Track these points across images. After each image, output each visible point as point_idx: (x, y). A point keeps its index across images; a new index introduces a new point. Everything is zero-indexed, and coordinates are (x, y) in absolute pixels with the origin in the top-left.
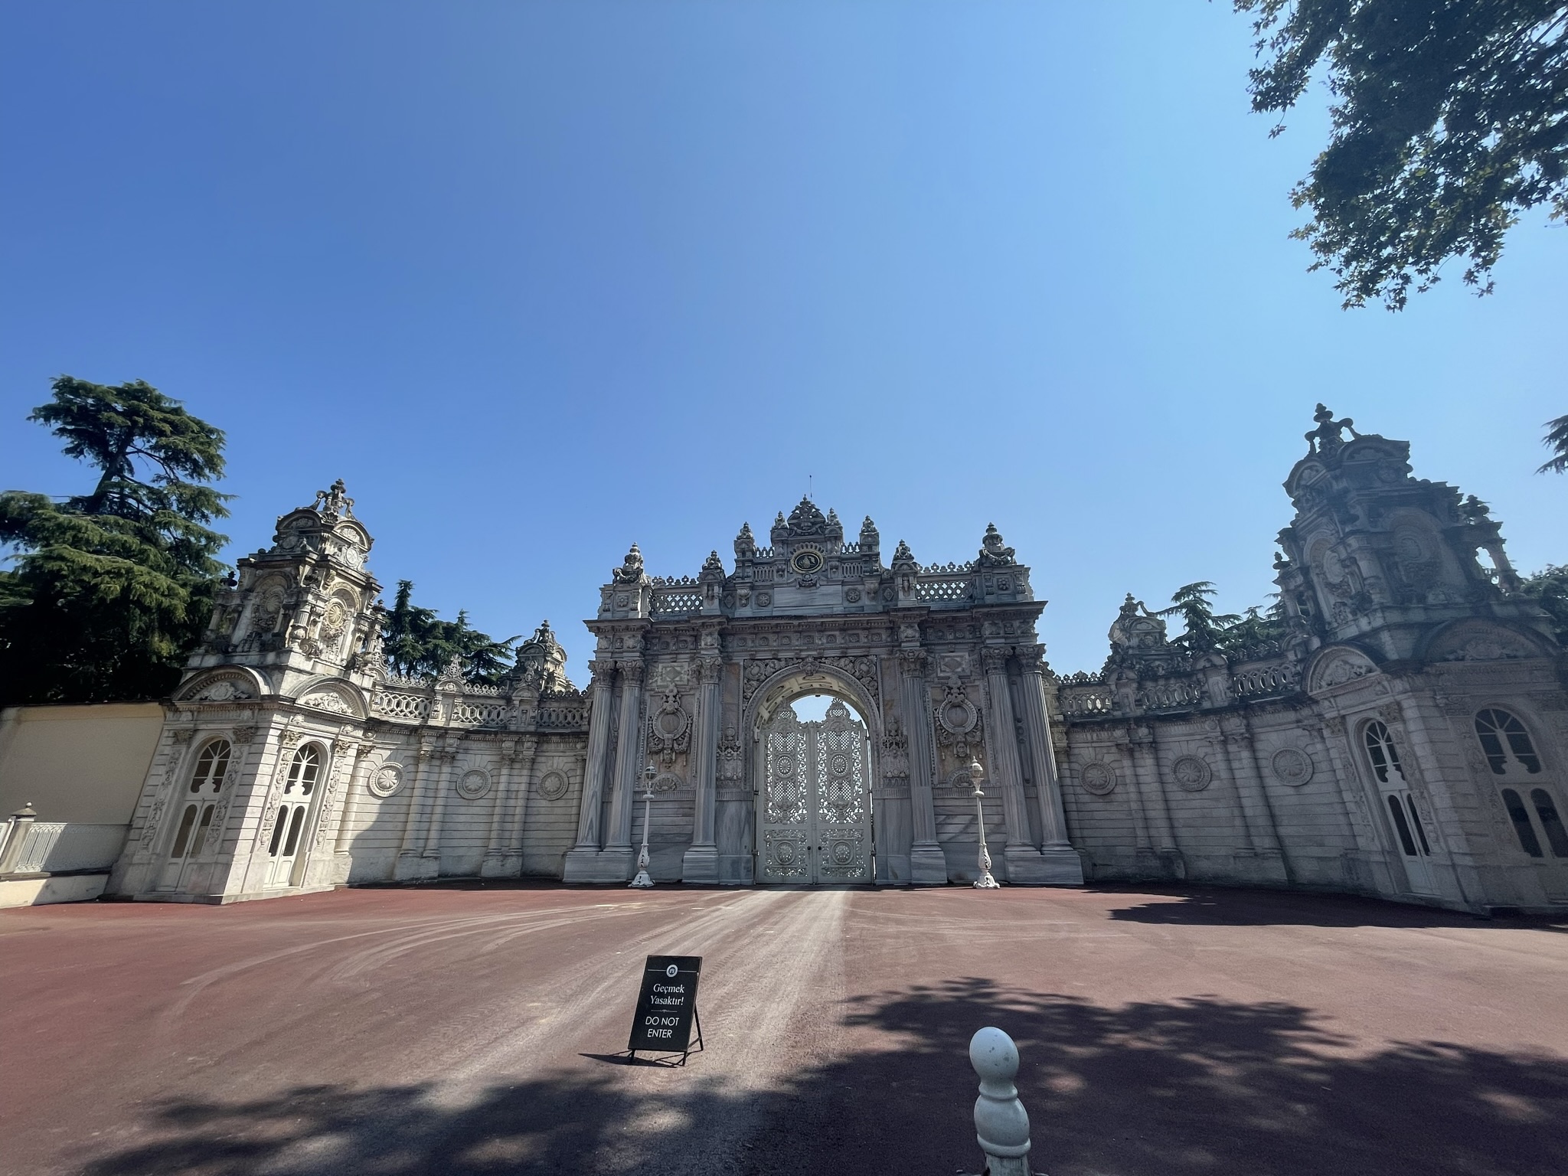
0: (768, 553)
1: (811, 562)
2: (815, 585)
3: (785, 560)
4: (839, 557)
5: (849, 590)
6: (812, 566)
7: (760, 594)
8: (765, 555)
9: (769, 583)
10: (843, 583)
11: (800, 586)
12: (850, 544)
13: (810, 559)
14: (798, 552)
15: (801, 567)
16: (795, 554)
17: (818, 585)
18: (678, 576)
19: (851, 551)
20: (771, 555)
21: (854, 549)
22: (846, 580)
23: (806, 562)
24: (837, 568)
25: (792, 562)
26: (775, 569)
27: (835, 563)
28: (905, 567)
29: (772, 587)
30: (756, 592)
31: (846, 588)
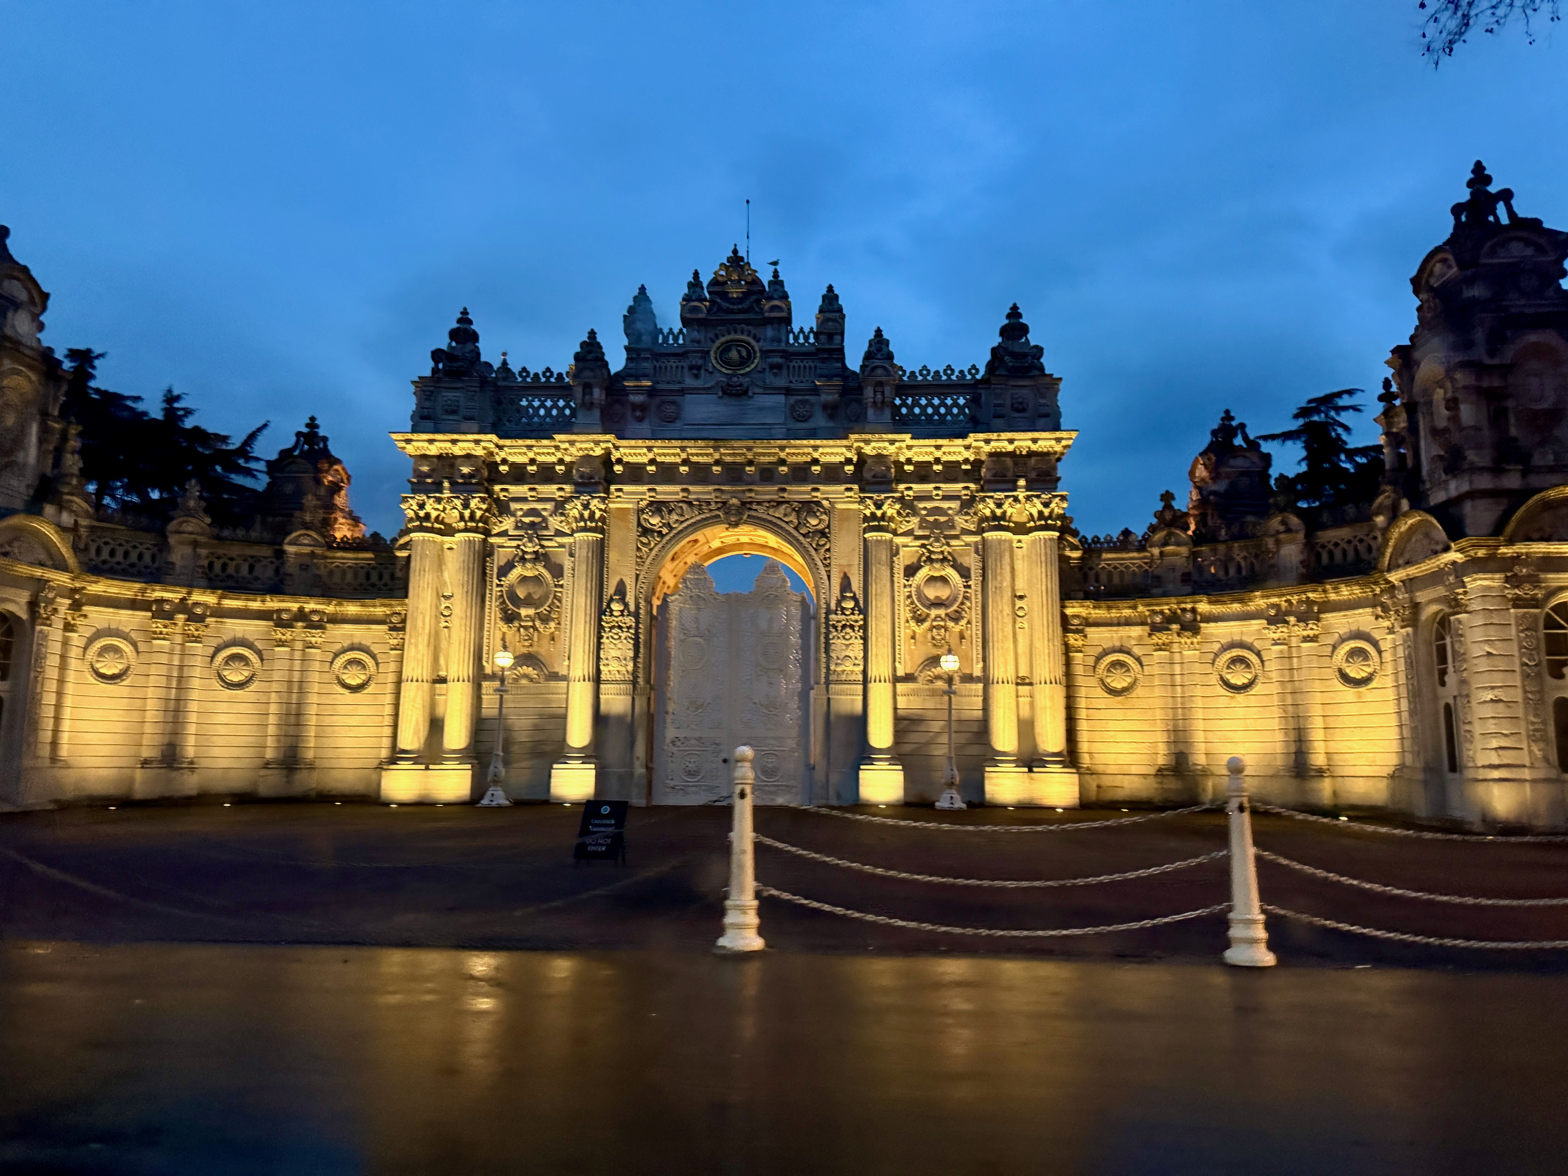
0: (676, 339)
1: (741, 357)
2: (746, 393)
3: (702, 352)
4: (784, 351)
5: (796, 401)
6: (744, 362)
7: (664, 402)
8: (671, 342)
9: (676, 387)
10: (788, 392)
11: (724, 393)
12: (802, 330)
13: (739, 352)
14: (723, 339)
15: (727, 363)
16: (718, 343)
17: (750, 394)
18: (537, 368)
19: (801, 341)
20: (681, 341)
21: (806, 338)
22: (793, 386)
23: (734, 355)
24: (779, 367)
25: (712, 354)
26: (686, 364)
27: (778, 360)
28: (879, 371)
29: (683, 392)
30: (657, 400)
31: (792, 399)
